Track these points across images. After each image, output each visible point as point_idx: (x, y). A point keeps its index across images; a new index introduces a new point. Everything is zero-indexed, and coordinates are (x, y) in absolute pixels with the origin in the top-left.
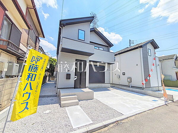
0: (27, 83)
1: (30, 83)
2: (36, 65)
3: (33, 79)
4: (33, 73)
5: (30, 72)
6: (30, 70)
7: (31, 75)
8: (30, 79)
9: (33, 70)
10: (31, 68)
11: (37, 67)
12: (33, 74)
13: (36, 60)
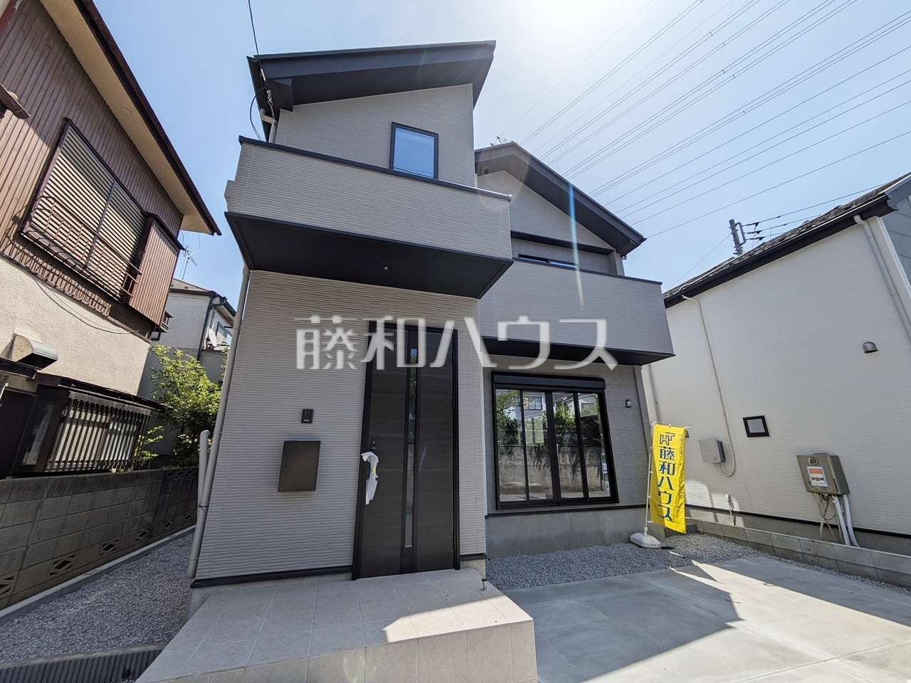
0: (663, 478)
1: (668, 478)
2: (670, 448)
3: (671, 472)
4: (668, 461)
5: (664, 460)
6: (663, 457)
7: (666, 464)
8: (666, 471)
9: (667, 457)
10: (663, 454)
11: (672, 450)
12: (669, 464)
13: (667, 441)
